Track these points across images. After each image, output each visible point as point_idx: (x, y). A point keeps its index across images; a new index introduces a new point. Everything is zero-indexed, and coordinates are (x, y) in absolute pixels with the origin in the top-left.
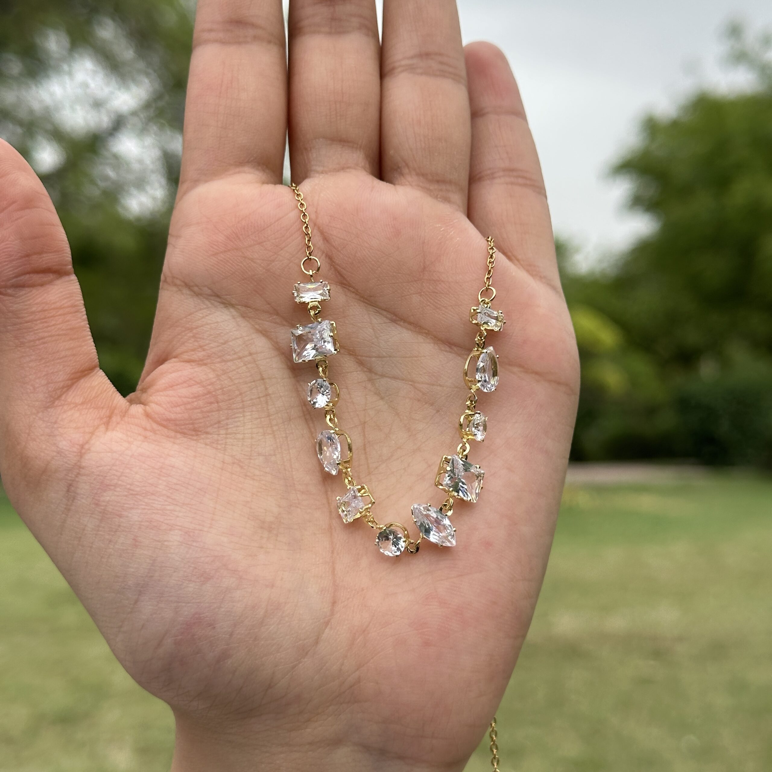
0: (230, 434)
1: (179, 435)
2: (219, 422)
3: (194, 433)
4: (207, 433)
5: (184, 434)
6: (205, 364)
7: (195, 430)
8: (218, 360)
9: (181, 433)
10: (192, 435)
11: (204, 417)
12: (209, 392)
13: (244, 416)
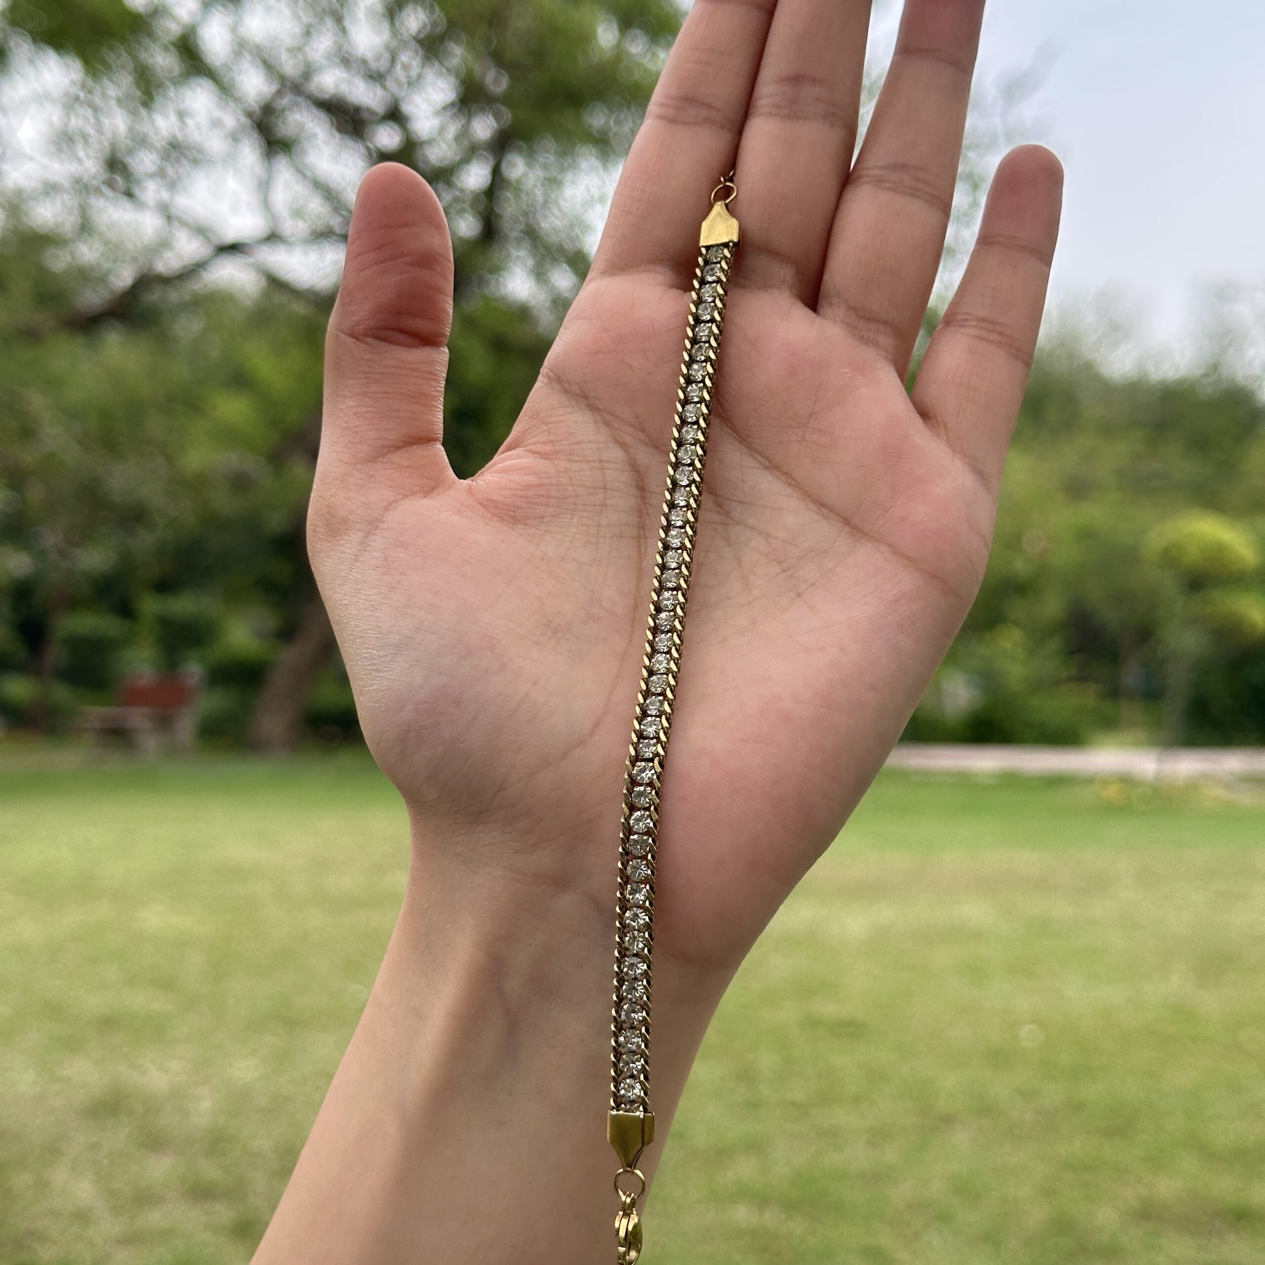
0: (550, 532)
1: (495, 518)
2: (543, 517)
3: (512, 520)
4: (526, 524)
5: (501, 519)
6: (550, 459)
7: (514, 518)
8: (564, 458)
9: (498, 517)
10: (509, 522)
11: (529, 508)
12: (542, 485)
13: (571, 519)
